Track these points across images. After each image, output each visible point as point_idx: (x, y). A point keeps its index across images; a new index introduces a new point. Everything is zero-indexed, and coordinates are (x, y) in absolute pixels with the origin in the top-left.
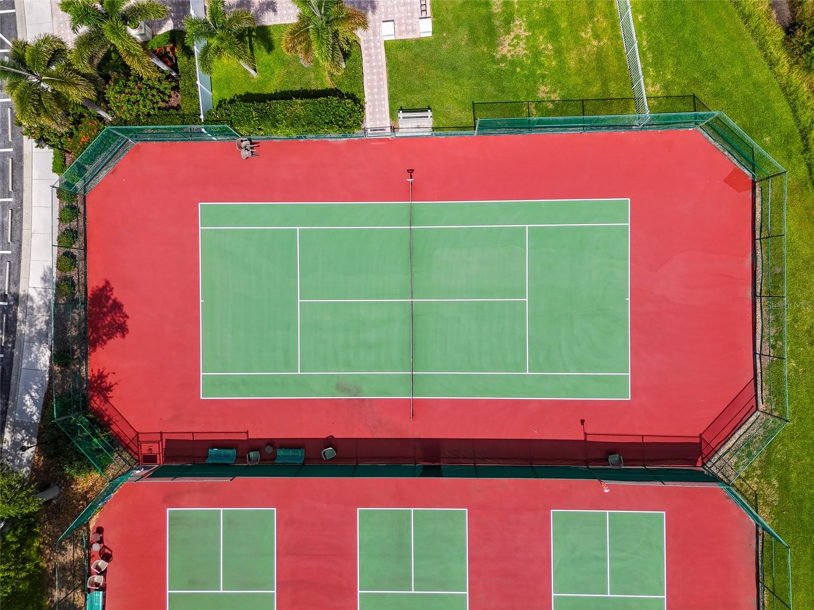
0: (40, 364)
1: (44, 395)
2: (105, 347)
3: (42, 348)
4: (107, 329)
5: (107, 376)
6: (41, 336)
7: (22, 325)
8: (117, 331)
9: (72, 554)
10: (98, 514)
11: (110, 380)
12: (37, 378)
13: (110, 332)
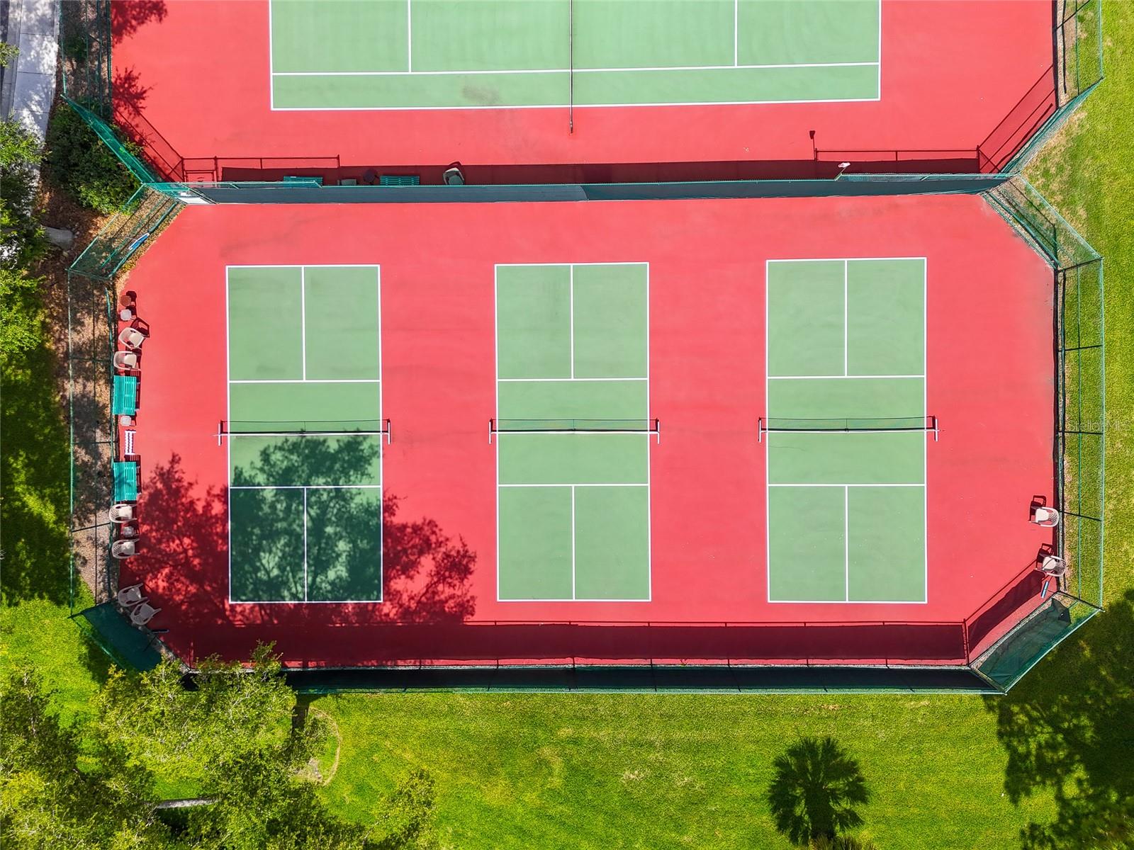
0: (43, 65)
1: (49, 108)
2: (134, 36)
3: (45, 42)
4: (138, 10)
5: (137, 78)
6: (44, 25)
7: (17, 11)
8: (152, 13)
9: (91, 329)
10: (127, 273)
11: (140, 84)
12: (39, 85)
13: (142, 15)
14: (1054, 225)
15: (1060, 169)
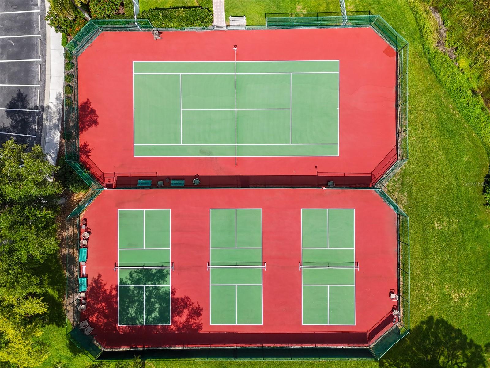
0: (55, 140)
1: (57, 155)
2: (87, 131)
3: (56, 132)
4: (88, 122)
5: (88, 146)
6: (55, 127)
7: (46, 121)
8: (93, 124)
9: (71, 231)
10: (84, 212)
11: (89, 148)
12: (53, 147)
13: (90, 124)
14: (396, 198)
15: (399, 180)
